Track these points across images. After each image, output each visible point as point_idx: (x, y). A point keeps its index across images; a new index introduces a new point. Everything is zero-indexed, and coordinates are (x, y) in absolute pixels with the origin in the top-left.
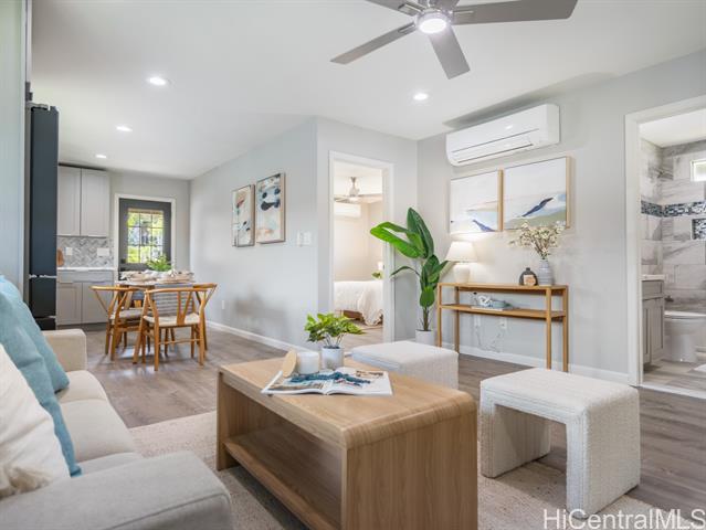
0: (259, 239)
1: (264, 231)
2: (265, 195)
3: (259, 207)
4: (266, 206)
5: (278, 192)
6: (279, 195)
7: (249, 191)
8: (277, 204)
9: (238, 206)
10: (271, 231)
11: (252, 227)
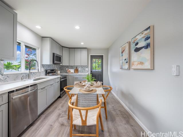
0: (133, 67)
1: (137, 63)
2: (137, 44)
3: (133, 51)
4: (137, 50)
5: (147, 38)
6: (148, 41)
7: (127, 45)
8: (147, 46)
9: (122, 53)
10: (142, 63)
11: (129, 61)
